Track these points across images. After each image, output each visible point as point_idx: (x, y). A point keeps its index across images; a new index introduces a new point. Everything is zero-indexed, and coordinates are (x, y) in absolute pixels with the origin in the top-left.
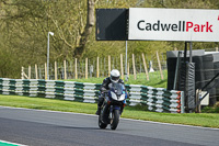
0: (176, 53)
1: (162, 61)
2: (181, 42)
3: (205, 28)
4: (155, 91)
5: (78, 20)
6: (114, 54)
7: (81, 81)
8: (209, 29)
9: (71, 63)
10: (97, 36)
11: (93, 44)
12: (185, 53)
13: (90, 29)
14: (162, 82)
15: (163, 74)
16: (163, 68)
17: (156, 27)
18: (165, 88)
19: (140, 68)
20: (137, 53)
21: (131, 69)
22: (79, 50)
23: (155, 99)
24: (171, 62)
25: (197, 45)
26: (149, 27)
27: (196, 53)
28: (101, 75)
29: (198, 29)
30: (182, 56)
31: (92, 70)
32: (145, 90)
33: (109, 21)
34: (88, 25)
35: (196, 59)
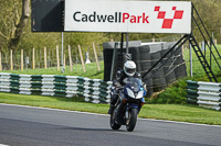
0: (112, 44)
1: (98, 52)
2: (117, 34)
3: (141, 20)
4: (92, 82)
5: (13, 11)
6: (50, 46)
7: (16, 73)
8: (145, 20)
9: (6, 54)
10: (33, 27)
11: (29, 36)
12: (122, 45)
13: (26, 20)
14: (99, 73)
15: (100, 65)
16: (100, 59)
17: (92, 18)
18: (102, 80)
19: (76, 60)
20: (73, 44)
21: (67, 60)
22: (15, 42)
23: (92, 91)
24: (108, 53)
25: (133, 36)
26: (86, 18)
27: (132, 44)
28: (36, 66)
29: (135, 20)
30: (119, 47)
31: (28, 62)
32: (81, 81)
33: (44, 13)
34: (24, 17)
35: (132, 50)
